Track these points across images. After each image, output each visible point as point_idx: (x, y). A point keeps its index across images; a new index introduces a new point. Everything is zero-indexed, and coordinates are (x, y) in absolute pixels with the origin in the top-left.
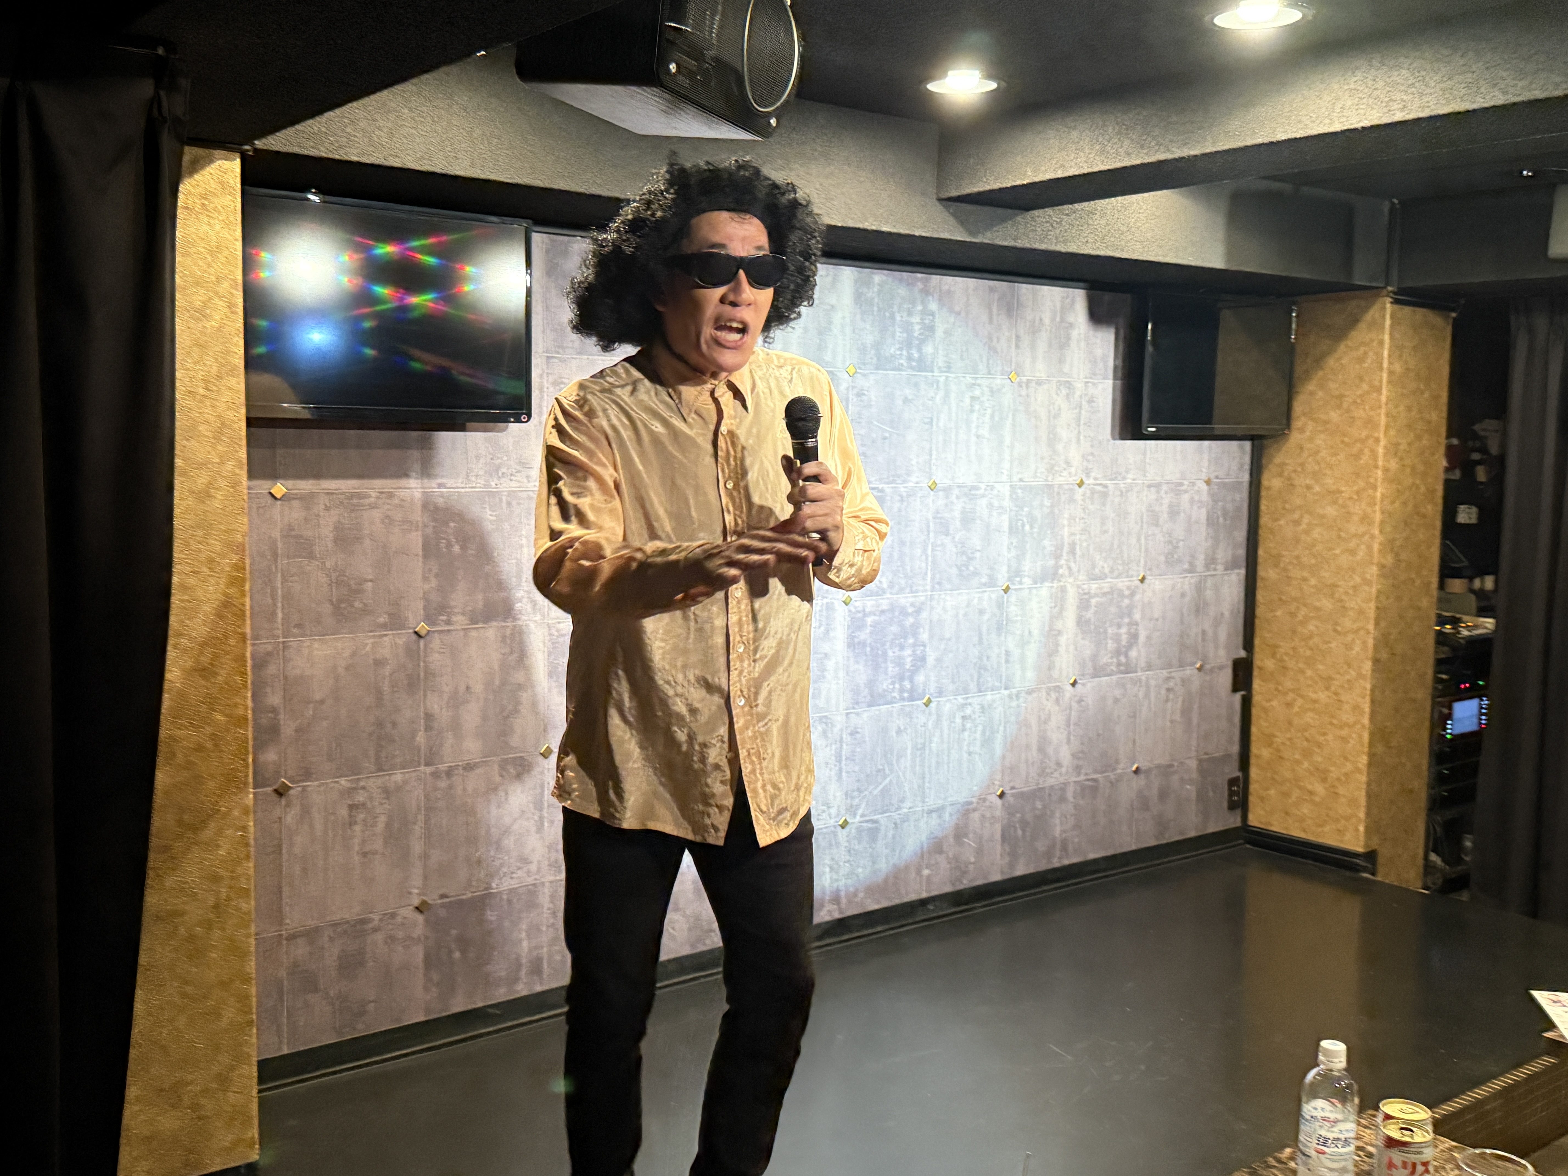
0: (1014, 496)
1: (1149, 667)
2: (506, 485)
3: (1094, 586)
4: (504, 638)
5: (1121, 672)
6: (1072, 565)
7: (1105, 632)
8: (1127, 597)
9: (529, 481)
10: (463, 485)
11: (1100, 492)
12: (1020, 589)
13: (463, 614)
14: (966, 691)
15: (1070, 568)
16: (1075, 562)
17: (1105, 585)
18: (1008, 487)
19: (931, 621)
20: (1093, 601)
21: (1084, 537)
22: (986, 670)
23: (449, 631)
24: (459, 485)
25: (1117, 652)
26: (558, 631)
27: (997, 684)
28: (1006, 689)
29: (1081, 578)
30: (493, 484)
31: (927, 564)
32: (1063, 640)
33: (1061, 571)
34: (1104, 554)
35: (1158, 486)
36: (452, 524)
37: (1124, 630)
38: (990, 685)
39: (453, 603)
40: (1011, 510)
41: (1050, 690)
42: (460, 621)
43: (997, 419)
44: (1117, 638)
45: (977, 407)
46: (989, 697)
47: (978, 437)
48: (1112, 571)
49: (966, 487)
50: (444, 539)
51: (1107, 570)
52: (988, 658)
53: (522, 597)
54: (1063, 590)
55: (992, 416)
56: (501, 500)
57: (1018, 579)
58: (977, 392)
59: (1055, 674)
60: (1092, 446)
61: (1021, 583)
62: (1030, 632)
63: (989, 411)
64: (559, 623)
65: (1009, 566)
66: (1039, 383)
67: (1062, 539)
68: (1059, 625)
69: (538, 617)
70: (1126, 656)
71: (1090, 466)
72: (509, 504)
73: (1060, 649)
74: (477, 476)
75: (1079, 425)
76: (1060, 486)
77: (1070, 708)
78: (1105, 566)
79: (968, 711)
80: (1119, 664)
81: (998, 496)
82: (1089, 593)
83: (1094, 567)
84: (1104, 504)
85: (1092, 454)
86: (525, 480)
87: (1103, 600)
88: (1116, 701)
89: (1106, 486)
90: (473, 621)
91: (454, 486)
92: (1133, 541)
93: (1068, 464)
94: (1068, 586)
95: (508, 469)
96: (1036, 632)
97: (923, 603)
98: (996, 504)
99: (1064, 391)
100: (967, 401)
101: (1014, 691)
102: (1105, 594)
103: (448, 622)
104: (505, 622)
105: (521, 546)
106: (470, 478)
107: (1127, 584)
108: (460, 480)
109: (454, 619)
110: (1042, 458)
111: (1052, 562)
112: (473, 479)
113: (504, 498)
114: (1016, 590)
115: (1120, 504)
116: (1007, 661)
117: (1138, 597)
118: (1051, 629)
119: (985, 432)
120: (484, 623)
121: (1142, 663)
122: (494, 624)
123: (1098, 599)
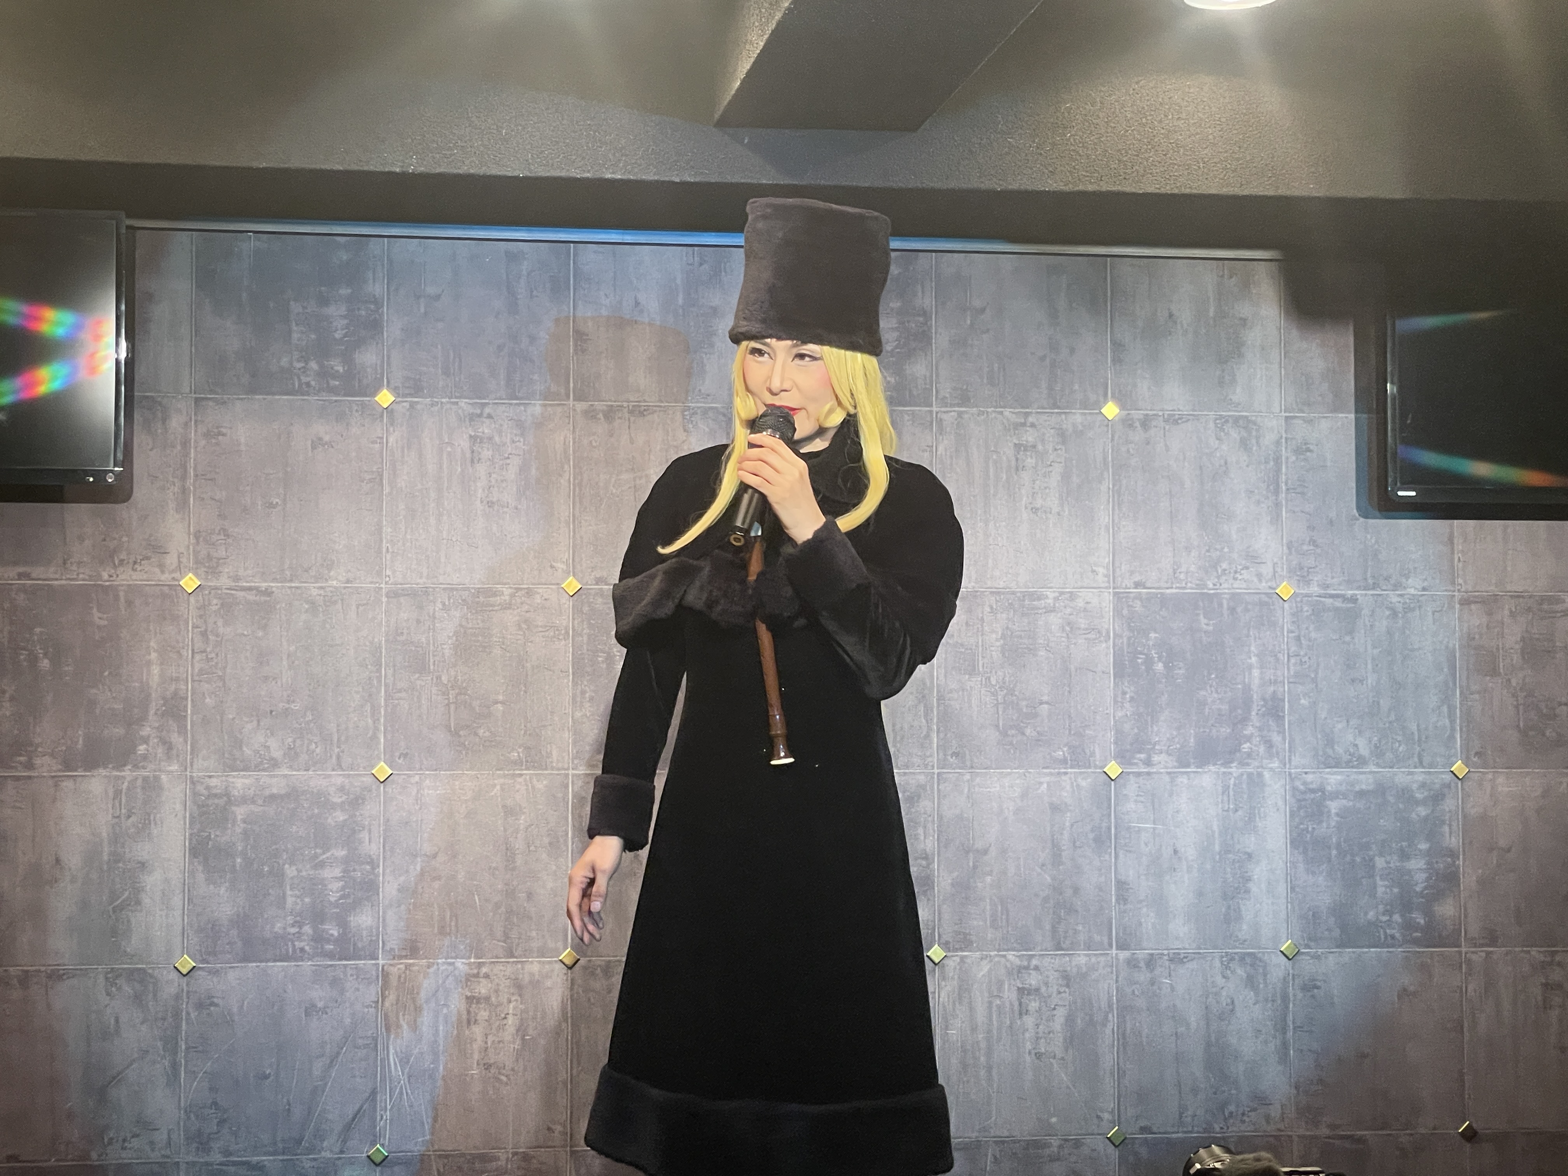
0: (1125, 612)
1: (1492, 938)
2: (126, 577)
3: (1334, 779)
4: (118, 793)
5: (1416, 942)
6: (1276, 738)
7: (1369, 864)
8: (1424, 802)
9: (163, 572)
10: (57, 576)
11: (1337, 609)
12: (1149, 774)
13: (52, 755)
14: (1025, 943)
15: (1269, 745)
16: (1282, 732)
17: (1365, 779)
18: (1108, 598)
19: (940, 817)
20: (1334, 806)
21: (1300, 688)
22: (1072, 910)
23: (30, 777)
24: (52, 576)
25: (1405, 903)
26: (208, 788)
27: (1097, 938)
28: (1121, 947)
29: (1296, 760)
30: (105, 576)
31: (929, 721)
32: (1259, 872)
33: (1246, 747)
34: (1354, 722)
35: (1490, 603)
36: (38, 630)
37: (1417, 865)
38: (1082, 937)
39: (38, 740)
40: (1116, 635)
41: (1232, 959)
42: (45, 765)
43: (1075, 480)
44: (1401, 879)
45: (1030, 461)
46: (1081, 959)
47: (1035, 510)
48: (1378, 752)
49: (1014, 593)
50: (24, 649)
51: (1364, 751)
52: (1076, 890)
53: (149, 736)
54: (1256, 782)
55: (1066, 477)
56: (117, 598)
57: (1142, 756)
58: (1029, 437)
59: (1244, 930)
60: (1311, 528)
61: (1148, 763)
62: (1176, 852)
63: (1058, 469)
64: (210, 777)
65: (1119, 732)
66: (1174, 420)
67: (1247, 689)
68: (1249, 842)
69: (174, 767)
70: (1428, 913)
71: (1310, 562)
72: (129, 603)
73: (1254, 888)
74: (79, 563)
75: (1277, 492)
76: (1234, 596)
77: (1285, 998)
78: (1362, 742)
79: (1033, 979)
80: (1408, 926)
81: (1085, 610)
82: (1322, 790)
83: (1330, 742)
84: (1351, 632)
85: (1313, 542)
86: (157, 570)
87: (1360, 805)
88: (1404, 993)
89: (1353, 600)
90: (68, 765)
91: (42, 576)
92: (1432, 699)
93: (1253, 558)
94: (1267, 775)
95: (129, 554)
96: (1190, 853)
97: (923, 787)
98: (1083, 623)
99: (1234, 434)
100: (1008, 451)
101: (1142, 954)
102: (1362, 794)
103: (30, 766)
104: (121, 771)
105: (149, 663)
106: (68, 565)
107: (1420, 778)
108: (52, 569)
109: (38, 761)
110: (1188, 549)
111: (1225, 730)
112: (74, 568)
113: (122, 594)
114: (1139, 774)
115: (1389, 633)
116: (1122, 899)
117: (1449, 804)
118: (1227, 849)
119: (1053, 502)
120: (85, 770)
121: (1474, 928)
122: (102, 772)
123: (1344, 802)
